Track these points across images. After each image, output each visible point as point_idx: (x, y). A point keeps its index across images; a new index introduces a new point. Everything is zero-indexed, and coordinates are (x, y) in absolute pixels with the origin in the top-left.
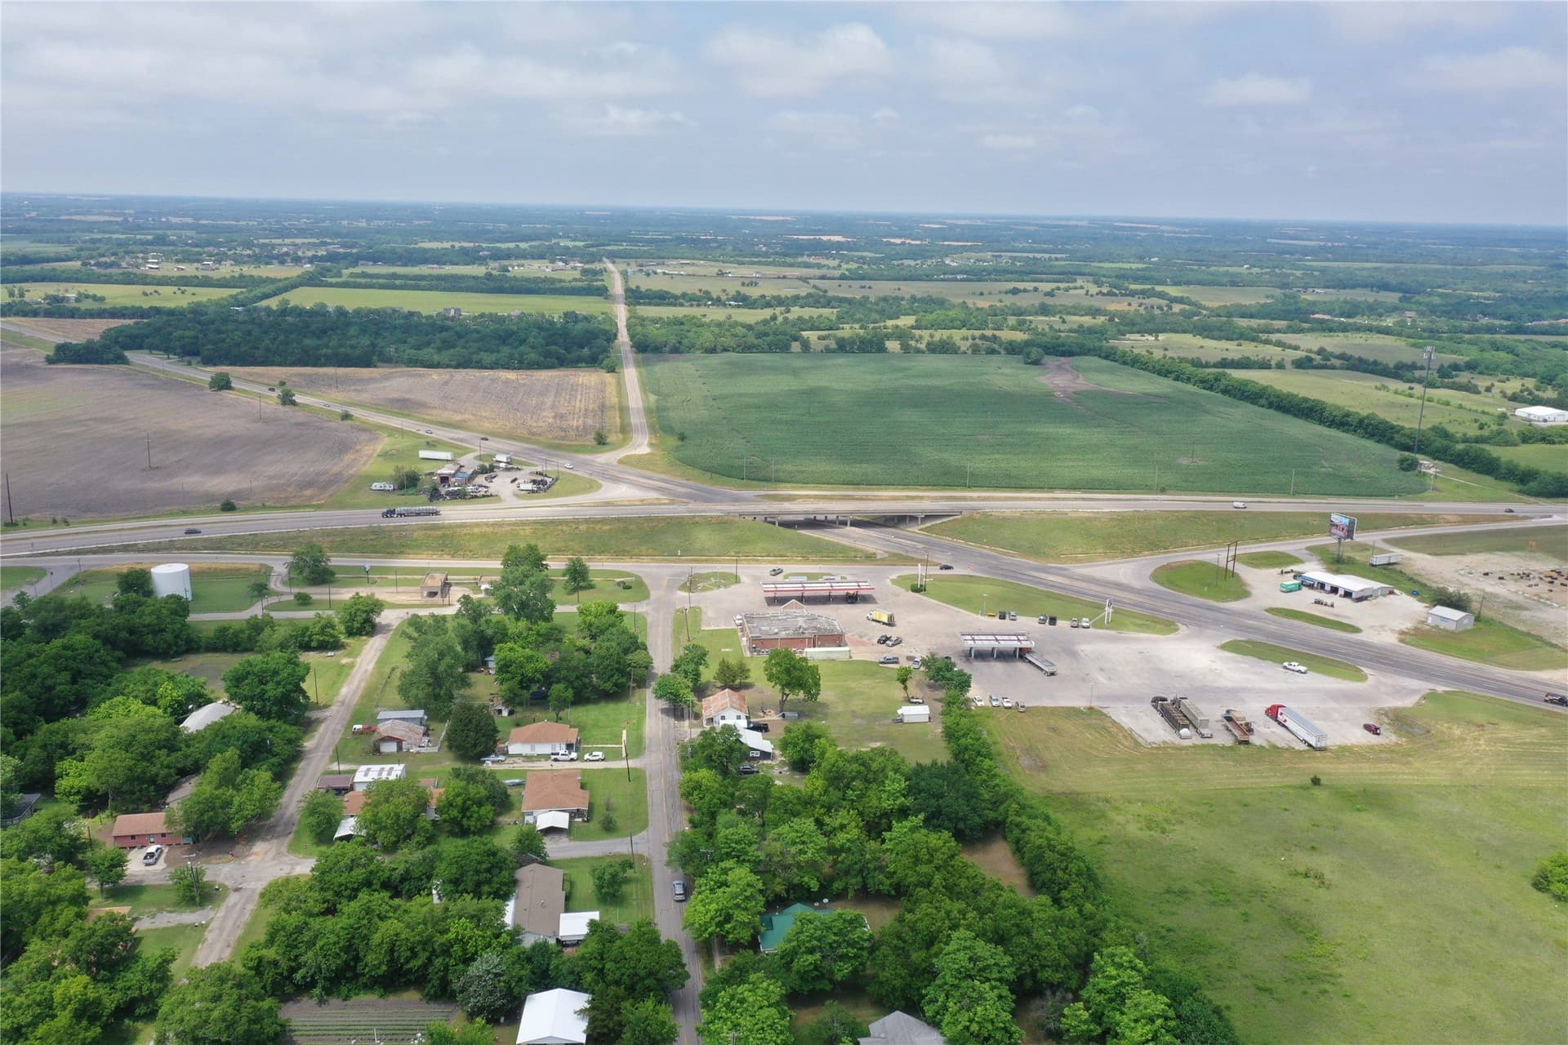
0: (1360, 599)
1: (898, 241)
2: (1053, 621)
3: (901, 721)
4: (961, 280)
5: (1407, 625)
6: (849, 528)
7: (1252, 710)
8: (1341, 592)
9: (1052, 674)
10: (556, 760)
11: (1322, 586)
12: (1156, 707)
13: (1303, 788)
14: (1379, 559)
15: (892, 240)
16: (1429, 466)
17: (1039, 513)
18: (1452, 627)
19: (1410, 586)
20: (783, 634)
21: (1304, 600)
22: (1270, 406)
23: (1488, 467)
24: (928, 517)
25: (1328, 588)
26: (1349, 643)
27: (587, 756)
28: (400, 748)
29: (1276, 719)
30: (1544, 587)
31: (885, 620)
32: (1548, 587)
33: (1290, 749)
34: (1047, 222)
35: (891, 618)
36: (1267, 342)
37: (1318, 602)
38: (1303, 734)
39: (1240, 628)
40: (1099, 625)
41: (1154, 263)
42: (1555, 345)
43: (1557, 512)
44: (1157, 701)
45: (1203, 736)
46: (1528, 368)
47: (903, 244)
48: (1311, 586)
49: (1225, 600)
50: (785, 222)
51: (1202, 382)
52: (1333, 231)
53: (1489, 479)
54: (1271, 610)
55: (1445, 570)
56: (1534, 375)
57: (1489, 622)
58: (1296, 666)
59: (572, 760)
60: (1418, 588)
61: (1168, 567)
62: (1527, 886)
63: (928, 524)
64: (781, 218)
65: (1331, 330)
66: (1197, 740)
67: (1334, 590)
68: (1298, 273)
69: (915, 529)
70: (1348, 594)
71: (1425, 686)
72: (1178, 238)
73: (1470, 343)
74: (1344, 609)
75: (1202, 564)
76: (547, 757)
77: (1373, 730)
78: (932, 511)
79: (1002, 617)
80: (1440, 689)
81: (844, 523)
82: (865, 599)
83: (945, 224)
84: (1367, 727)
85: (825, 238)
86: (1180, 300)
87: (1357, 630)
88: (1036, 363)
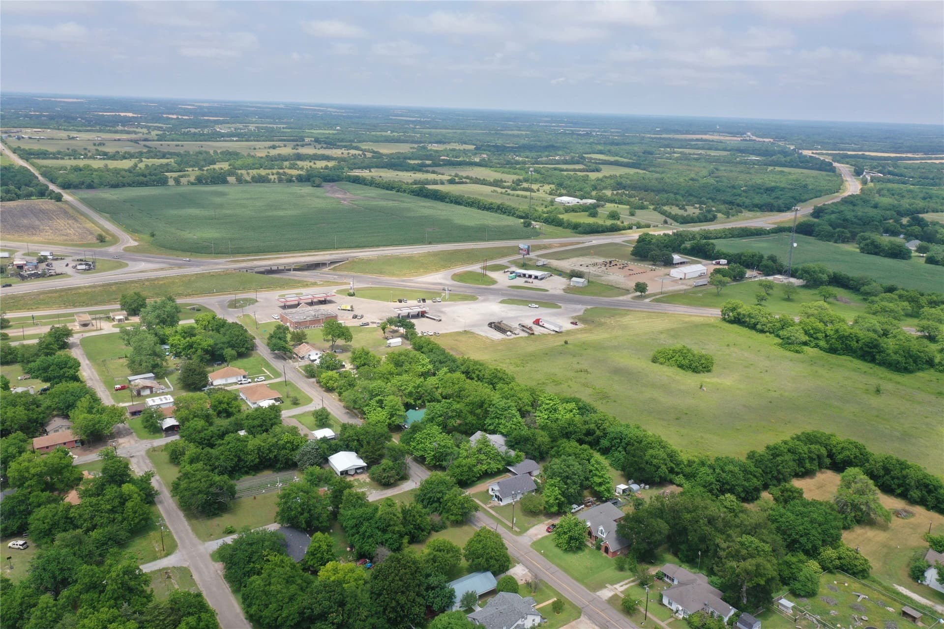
0: (542, 279)
1: (175, 117)
2: (424, 300)
3: (389, 346)
4: (236, 141)
5: (564, 287)
6: (292, 272)
7: (529, 322)
8: (533, 277)
9: (440, 320)
10: (241, 384)
11: (524, 275)
12: (491, 327)
13: (562, 345)
14: (540, 263)
15: (170, 116)
16: (536, 225)
17: (385, 256)
18: (581, 285)
19: (556, 272)
20: (308, 319)
21: (520, 282)
22: (451, 202)
23: (559, 223)
24: (332, 263)
25: (527, 276)
26: (546, 295)
27: (256, 380)
28: (152, 392)
29: (539, 325)
30: (604, 268)
31: (349, 308)
32: (605, 268)
33: (549, 334)
34: (259, 105)
35: (352, 307)
36: (427, 172)
37: (526, 282)
38: (552, 328)
39: (503, 295)
40: (444, 300)
41: (337, 130)
42: (555, 169)
43: (594, 240)
44: (490, 325)
45: (515, 334)
46: (550, 180)
47: (178, 118)
48: (520, 276)
49: (489, 285)
50: (82, 103)
51: (413, 192)
52: (420, 112)
53: (560, 228)
54: (509, 287)
55: (566, 265)
56: (553, 183)
57: (592, 282)
58: (534, 305)
59: (249, 382)
60: (560, 273)
61: (455, 274)
62: (651, 363)
63: (332, 267)
64: (75, 100)
65: (454, 165)
66: (514, 336)
67: (530, 276)
68: (418, 135)
69: (326, 269)
70: (536, 277)
71: (584, 307)
72: (341, 116)
73: (520, 169)
74: (537, 283)
75: (470, 272)
76: (236, 383)
77: (575, 324)
78: (334, 259)
79: (400, 301)
80: (589, 307)
81: (290, 270)
82: (330, 302)
83: (193, 105)
84: (572, 323)
85: (122, 114)
86: (369, 151)
87: (547, 291)
88: (318, 186)
